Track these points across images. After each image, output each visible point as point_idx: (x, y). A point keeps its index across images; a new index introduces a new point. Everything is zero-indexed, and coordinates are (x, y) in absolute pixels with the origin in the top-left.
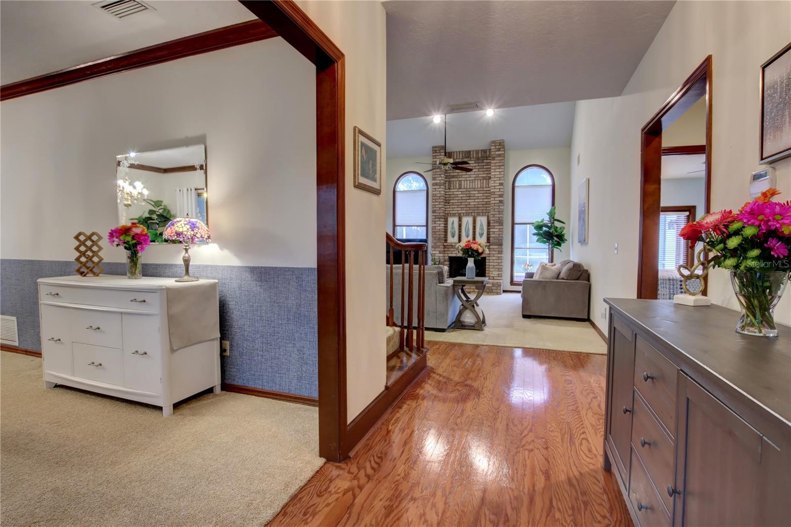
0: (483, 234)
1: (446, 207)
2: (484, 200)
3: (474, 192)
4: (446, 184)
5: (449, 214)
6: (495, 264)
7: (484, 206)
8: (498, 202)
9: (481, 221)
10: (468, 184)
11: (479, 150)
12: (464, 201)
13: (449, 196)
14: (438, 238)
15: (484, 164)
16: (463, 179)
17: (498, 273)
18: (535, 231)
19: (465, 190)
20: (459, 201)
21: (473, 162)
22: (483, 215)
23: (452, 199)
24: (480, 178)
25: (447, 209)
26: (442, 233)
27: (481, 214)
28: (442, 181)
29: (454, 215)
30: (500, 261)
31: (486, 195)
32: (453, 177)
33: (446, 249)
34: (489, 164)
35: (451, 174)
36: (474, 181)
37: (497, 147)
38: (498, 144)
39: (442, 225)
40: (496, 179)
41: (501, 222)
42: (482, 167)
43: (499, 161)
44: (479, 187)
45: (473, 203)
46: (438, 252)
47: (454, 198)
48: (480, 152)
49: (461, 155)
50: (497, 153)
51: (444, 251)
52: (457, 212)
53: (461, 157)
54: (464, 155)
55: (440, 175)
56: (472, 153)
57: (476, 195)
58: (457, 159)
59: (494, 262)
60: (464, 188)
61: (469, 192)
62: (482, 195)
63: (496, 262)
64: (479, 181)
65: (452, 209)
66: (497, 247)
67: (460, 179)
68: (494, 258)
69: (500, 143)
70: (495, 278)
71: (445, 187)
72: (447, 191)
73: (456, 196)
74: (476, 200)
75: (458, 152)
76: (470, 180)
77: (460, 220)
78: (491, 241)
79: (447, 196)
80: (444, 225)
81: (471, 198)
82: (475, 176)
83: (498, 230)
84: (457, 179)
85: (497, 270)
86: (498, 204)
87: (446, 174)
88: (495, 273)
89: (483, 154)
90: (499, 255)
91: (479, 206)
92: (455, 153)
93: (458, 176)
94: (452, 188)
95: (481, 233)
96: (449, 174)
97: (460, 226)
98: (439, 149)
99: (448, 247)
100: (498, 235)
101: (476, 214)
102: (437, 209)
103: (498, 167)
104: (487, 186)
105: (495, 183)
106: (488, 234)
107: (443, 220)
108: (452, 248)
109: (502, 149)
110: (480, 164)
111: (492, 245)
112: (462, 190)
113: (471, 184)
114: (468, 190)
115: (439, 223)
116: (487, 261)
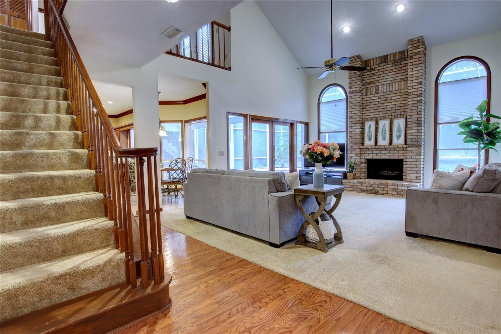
0: (400, 136)
1: (363, 112)
2: (402, 102)
3: (392, 95)
4: (363, 91)
5: (366, 119)
6: (413, 166)
7: (402, 108)
8: (416, 102)
9: (399, 123)
10: (385, 88)
11: (396, 53)
12: (380, 105)
13: (366, 102)
14: (354, 142)
15: (402, 66)
16: (379, 84)
17: (415, 175)
18: (462, 130)
19: (382, 94)
20: (376, 106)
21: (391, 65)
22: (401, 117)
23: (369, 104)
24: (398, 81)
25: (364, 115)
26: (358, 137)
27: (399, 116)
28: (358, 89)
29: (371, 119)
30: (418, 163)
31: (404, 96)
32: (370, 83)
33: (363, 152)
34: (406, 65)
35: (368, 81)
36: (391, 84)
37: (415, 45)
38: (416, 42)
39: (358, 130)
40: (414, 79)
41: (419, 123)
42: (400, 69)
43: (417, 60)
44: (397, 89)
45: (390, 107)
46: (354, 155)
47: (371, 104)
48: (397, 54)
49: (378, 61)
50: (414, 51)
51: (361, 154)
52: (374, 116)
53: (378, 63)
54: (380, 60)
55: (356, 83)
56: (389, 56)
57: (393, 98)
58: (374, 65)
59: (411, 164)
60: (381, 93)
61: (386, 96)
62: (399, 97)
63: (414, 165)
64: (396, 83)
65: (369, 114)
66: (416, 148)
67: (376, 84)
68: (412, 160)
69: (418, 40)
70: (412, 181)
71: (363, 93)
72: (364, 97)
73: (373, 101)
74: (394, 103)
75: (375, 59)
76: (387, 84)
77: (377, 124)
78: (408, 143)
79: (364, 102)
80: (361, 130)
81: (388, 101)
82: (392, 79)
83: (416, 131)
84: (374, 85)
85: (415, 172)
86: (416, 105)
87: (363, 82)
88: (413, 176)
89: (400, 55)
90: (418, 157)
91: (396, 108)
92: (372, 60)
93: (375, 82)
94: (369, 94)
95: (398, 135)
96: (366, 81)
97: (377, 129)
98: (355, 58)
99: (364, 150)
100: (416, 137)
101: (393, 117)
102: (353, 115)
103: (415, 66)
104: (405, 88)
105: (412, 83)
106: (406, 136)
107: (358, 125)
108: (369, 151)
109: (420, 47)
110: (397, 67)
111: (409, 147)
112: (379, 95)
113: (388, 87)
114: (385, 94)
115: (355, 127)
116: (404, 163)
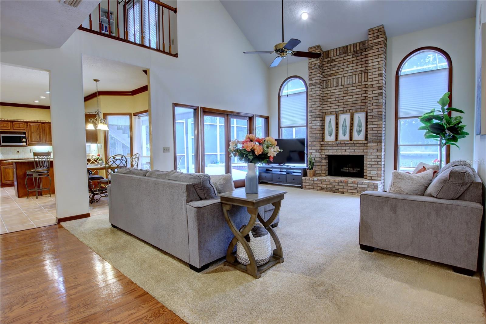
0: (360, 131)
1: (324, 106)
2: (363, 95)
3: (352, 88)
4: (323, 83)
5: (327, 113)
6: (374, 163)
7: (363, 101)
8: (377, 95)
9: (359, 117)
10: (346, 80)
11: (356, 43)
12: (341, 98)
13: (326, 95)
14: (314, 138)
15: (363, 57)
16: (340, 76)
17: (376, 172)
18: (423, 125)
19: (342, 87)
20: (337, 99)
21: (351, 57)
22: (361, 111)
23: (329, 97)
24: (359, 73)
25: (324, 109)
26: (318, 132)
27: (359, 110)
28: (318, 81)
29: (331, 113)
30: (379, 160)
31: (364, 89)
32: (331, 75)
33: (323, 148)
34: (366, 56)
35: (328, 73)
36: (351, 76)
37: (376, 35)
38: (376, 31)
39: (318, 124)
40: (374, 70)
41: (379, 118)
42: (360, 60)
43: (377, 50)
44: (357, 82)
45: (351, 100)
46: (314, 151)
47: (332, 97)
48: (358, 44)
49: (338, 52)
50: (375, 41)
51: (321, 150)
52: (334, 110)
53: (338, 54)
54: (341, 51)
55: (316, 74)
56: (349, 47)
57: (354, 91)
58: (334, 56)
59: (372, 161)
60: (341, 85)
61: (346, 89)
62: (360, 90)
63: (375, 161)
64: (357, 75)
65: (329, 108)
66: (376, 144)
67: (337, 77)
68: (372, 157)
69: (379, 29)
70: (373, 178)
71: (323, 86)
72: (324, 90)
73: (333, 94)
74: (354, 97)
75: (335, 49)
76: (347, 76)
77: (337, 118)
78: (369, 139)
79: (324, 95)
80: (321, 124)
81: (348, 95)
82: (352, 71)
83: (376, 126)
84: (334, 77)
85: (376, 169)
86: (376, 98)
87: (324, 74)
88: (374, 173)
89: (361, 46)
90: (378, 154)
91: (357, 102)
92: (332, 51)
93: (335, 74)
94: (329, 86)
95: (358, 130)
96: (326, 73)
97: (337, 124)
98: (315, 49)
99: (324, 145)
100: (376, 132)
101: (354, 111)
102: (314, 108)
103: (376, 57)
104: (366, 80)
105: (373, 75)
106: (366, 131)
107: (318, 119)
108: (329, 146)
109: (381, 36)
110: (358, 58)
111: (370, 142)
112: (339, 87)
113: (349, 80)
114: (345, 87)
115: (315, 122)
116: (365, 159)
